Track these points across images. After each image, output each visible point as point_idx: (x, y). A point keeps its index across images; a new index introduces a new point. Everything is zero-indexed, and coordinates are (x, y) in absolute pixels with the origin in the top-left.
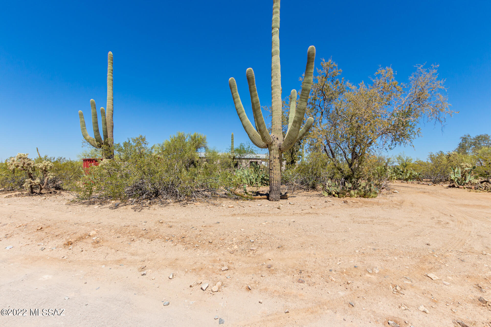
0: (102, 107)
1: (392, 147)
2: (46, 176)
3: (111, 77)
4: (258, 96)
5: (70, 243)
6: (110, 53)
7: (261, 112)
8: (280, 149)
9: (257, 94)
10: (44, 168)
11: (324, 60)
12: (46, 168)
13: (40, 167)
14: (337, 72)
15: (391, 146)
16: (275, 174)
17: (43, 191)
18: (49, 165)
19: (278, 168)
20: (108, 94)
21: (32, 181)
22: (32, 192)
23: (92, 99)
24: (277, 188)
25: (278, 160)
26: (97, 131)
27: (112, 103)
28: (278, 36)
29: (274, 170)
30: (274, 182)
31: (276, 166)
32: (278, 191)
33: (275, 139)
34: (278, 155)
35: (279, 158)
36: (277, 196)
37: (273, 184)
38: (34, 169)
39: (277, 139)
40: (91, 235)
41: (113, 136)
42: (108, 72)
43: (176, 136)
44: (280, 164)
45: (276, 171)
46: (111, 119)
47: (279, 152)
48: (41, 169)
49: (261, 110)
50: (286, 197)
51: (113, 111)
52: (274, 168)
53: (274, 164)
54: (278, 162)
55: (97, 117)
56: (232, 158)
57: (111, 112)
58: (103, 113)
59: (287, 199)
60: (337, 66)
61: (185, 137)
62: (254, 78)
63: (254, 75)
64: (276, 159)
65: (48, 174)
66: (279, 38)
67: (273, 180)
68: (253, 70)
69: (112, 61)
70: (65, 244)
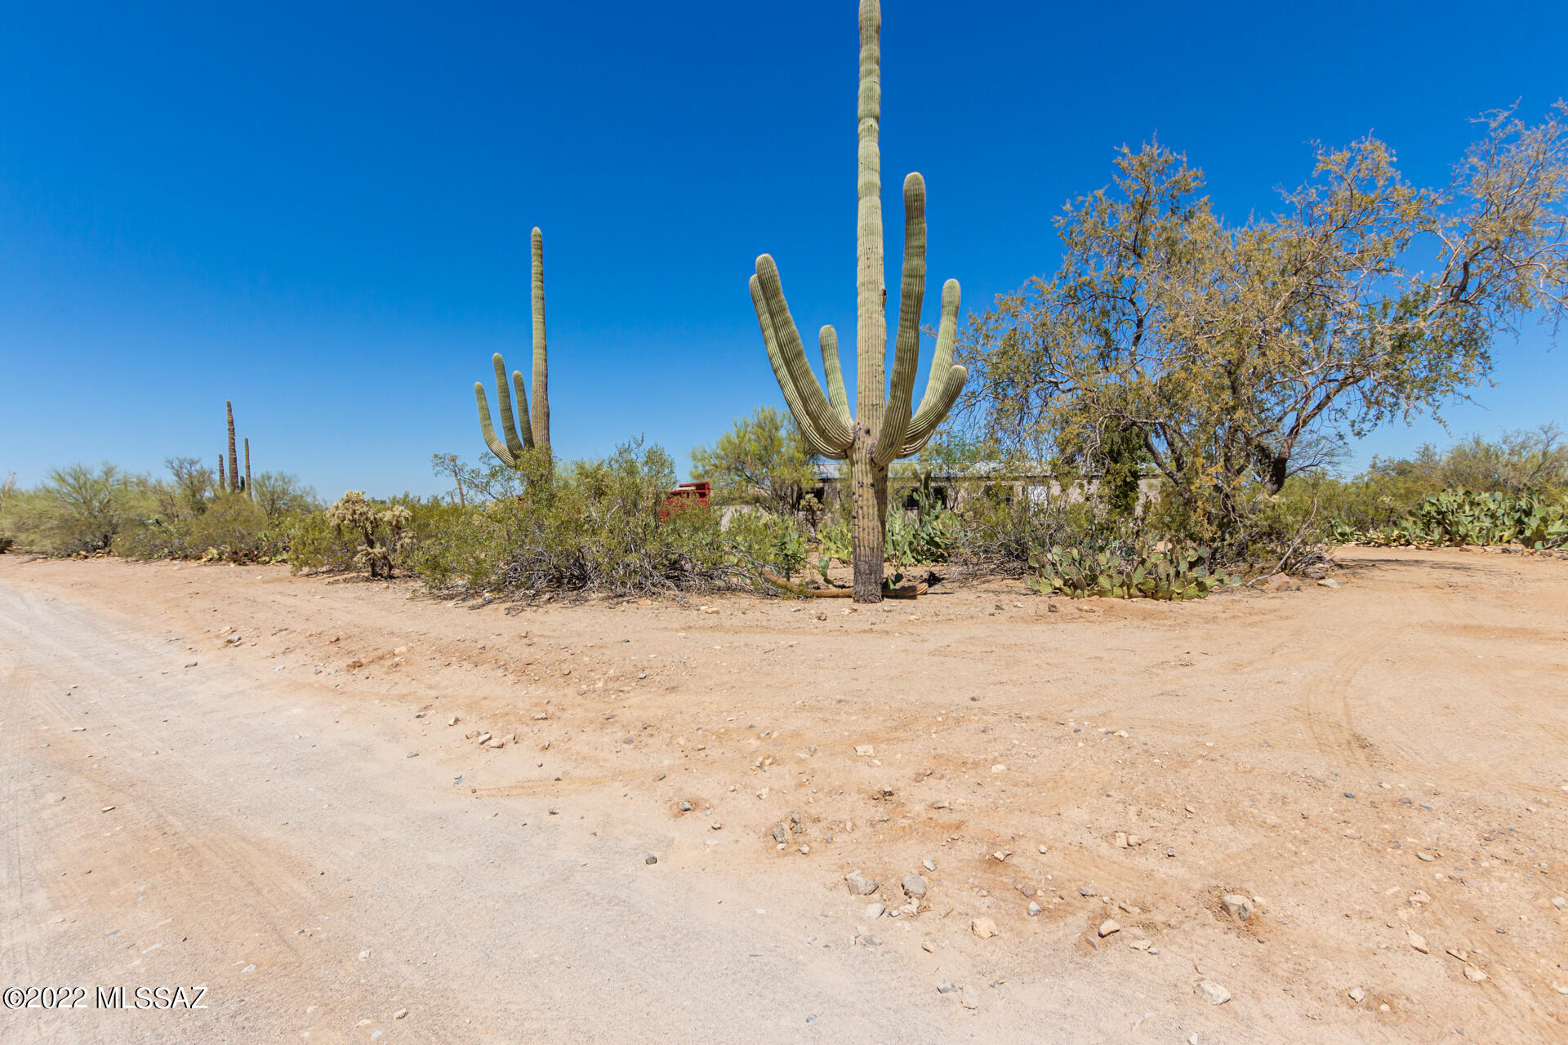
0: (517, 369)
1: (1366, 426)
2: (400, 538)
3: (540, 292)
4: (793, 323)
5: (358, 665)
6: (536, 230)
7: (808, 365)
8: (872, 460)
9: (791, 318)
10: (394, 523)
11: (1126, 150)
12: (397, 521)
13: (386, 519)
14: (1190, 176)
15: (1363, 426)
16: (864, 529)
17: (396, 572)
18: (403, 514)
19: (871, 511)
20: (534, 336)
21: (370, 550)
22: (374, 574)
23: (496, 354)
24: (870, 566)
25: (872, 491)
26: (511, 429)
27: (543, 357)
28: (876, 140)
29: (861, 518)
30: (862, 552)
31: (865, 508)
32: (873, 576)
33: (862, 433)
34: (870, 476)
35: (872, 485)
36: (870, 588)
37: (860, 556)
38: (376, 524)
39: (868, 432)
40: (396, 652)
41: (548, 440)
42: (533, 279)
43: (752, 420)
44: (875, 502)
45: (866, 519)
46: (542, 397)
47: (872, 469)
48: (390, 523)
49: (806, 360)
50: (911, 594)
51: (546, 377)
52: (860, 512)
53: (860, 503)
54: (870, 496)
55: (509, 396)
56: (923, 477)
57: (543, 378)
58: (520, 385)
59: (914, 597)
60: (1185, 159)
61: (779, 423)
62: (778, 278)
63: (777, 272)
64: (865, 488)
65: (403, 535)
66: (879, 144)
67: (859, 546)
68: (772, 259)
69: (540, 251)
70: (348, 666)
